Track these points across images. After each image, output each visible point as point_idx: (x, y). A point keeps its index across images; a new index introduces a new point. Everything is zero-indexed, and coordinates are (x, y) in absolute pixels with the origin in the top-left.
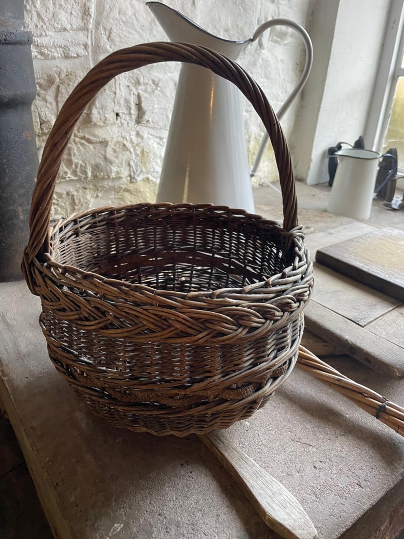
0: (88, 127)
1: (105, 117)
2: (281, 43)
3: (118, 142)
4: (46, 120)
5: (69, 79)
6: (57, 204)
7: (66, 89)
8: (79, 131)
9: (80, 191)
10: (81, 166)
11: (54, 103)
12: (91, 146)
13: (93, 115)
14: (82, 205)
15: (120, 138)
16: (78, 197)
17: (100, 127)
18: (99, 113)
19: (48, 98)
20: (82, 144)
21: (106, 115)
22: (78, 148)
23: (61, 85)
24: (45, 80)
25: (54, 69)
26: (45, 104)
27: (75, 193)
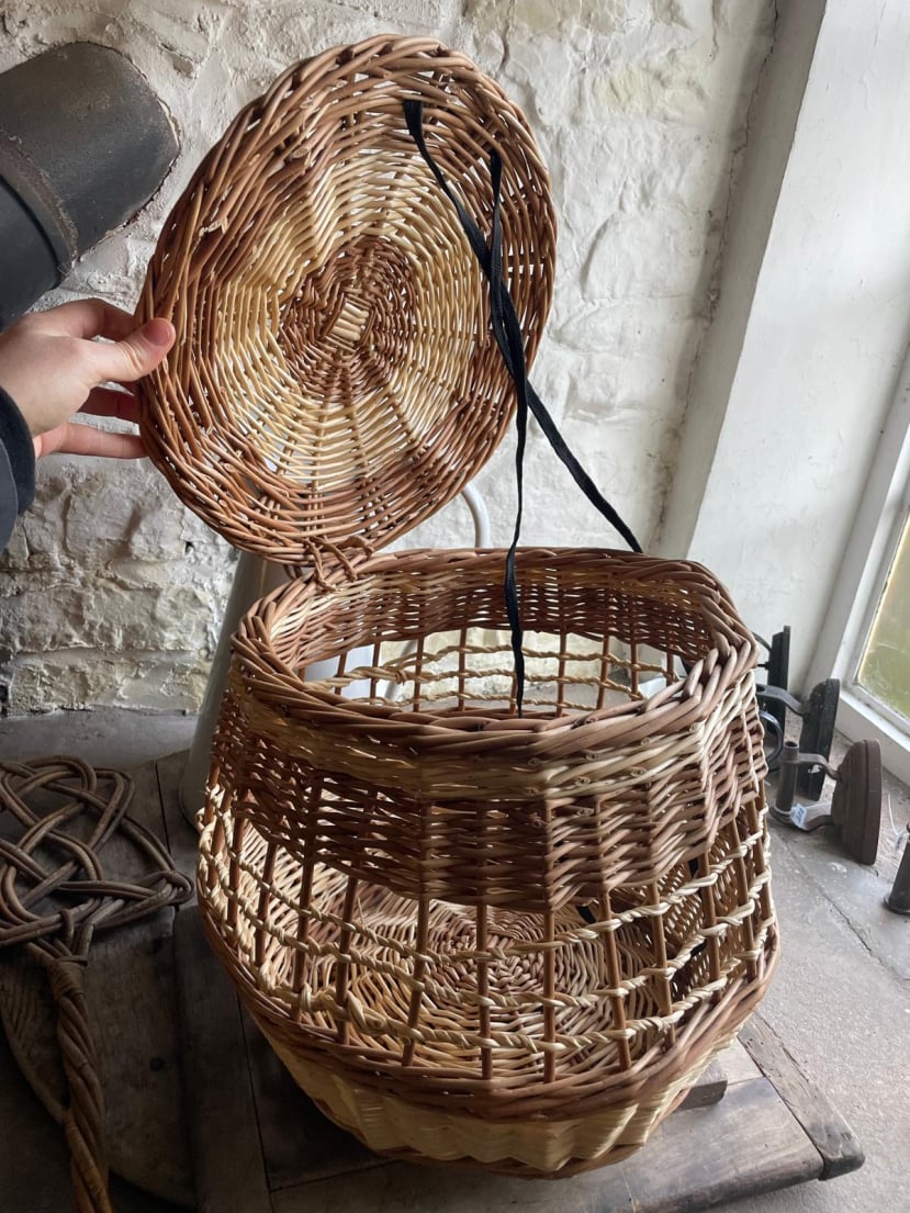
0: (123, 562)
1: (160, 548)
2: (600, 421)
3: (183, 590)
4: (41, 549)
5: (92, 487)
6: (51, 685)
7: (84, 503)
8: (106, 568)
9: (100, 666)
10: (101, 626)
11: (59, 524)
12: (126, 596)
13: (133, 544)
14: (102, 690)
15: (190, 583)
16: (95, 677)
17: (147, 563)
18: (147, 541)
19: (46, 514)
20: (108, 591)
21: (162, 546)
22: (98, 597)
23: (73, 496)
24: (45, 485)
25: (64, 469)
26: (41, 523)
27: (88, 670)
